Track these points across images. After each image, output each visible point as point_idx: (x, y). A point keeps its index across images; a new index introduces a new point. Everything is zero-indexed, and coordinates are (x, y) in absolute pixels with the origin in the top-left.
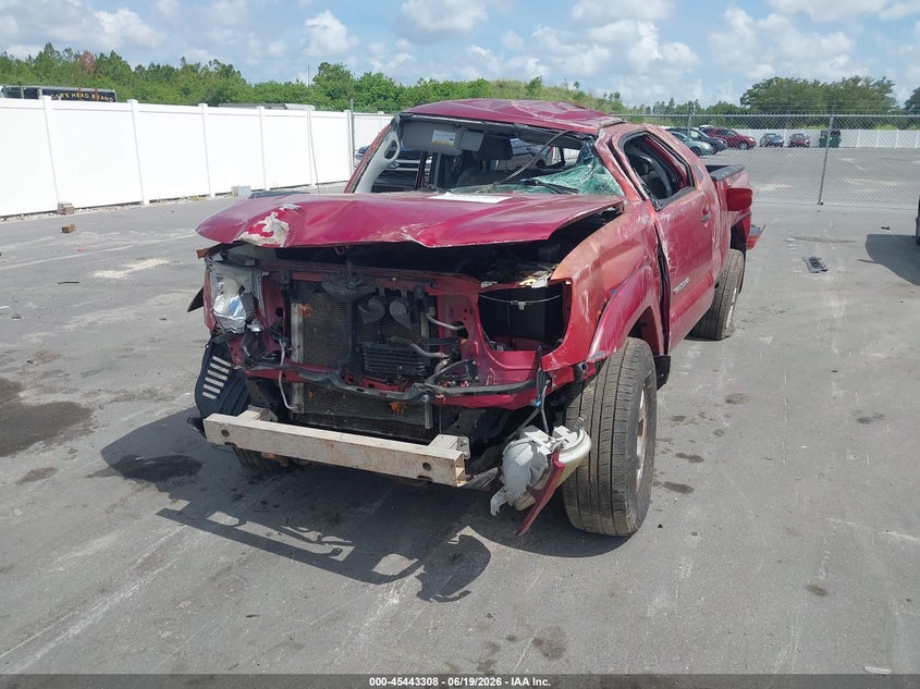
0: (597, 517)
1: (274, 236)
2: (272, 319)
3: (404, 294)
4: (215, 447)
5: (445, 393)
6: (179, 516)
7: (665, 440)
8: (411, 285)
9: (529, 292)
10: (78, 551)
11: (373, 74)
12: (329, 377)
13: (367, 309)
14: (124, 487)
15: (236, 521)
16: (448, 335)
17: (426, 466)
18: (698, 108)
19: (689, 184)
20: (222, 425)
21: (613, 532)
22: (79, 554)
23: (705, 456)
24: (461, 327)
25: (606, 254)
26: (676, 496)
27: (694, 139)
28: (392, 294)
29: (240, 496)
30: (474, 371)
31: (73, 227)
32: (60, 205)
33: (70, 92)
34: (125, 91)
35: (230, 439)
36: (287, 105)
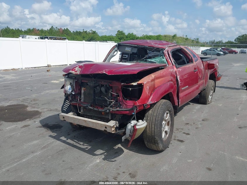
0: (152, 145)
1: (78, 72)
2: (78, 91)
3: (105, 86)
4: (62, 121)
5: (112, 110)
6: (54, 137)
7: (181, 129)
8: (106, 84)
9: (133, 86)
10: (30, 143)
11: (131, 33)
12: (87, 105)
13: (96, 89)
14: (44, 130)
15: (66, 139)
16: (115, 96)
17: (106, 127)
18: (222, 42)
19: (192, 62)
20: (63, 115)
21: (156, 149)
22: (30, 144)
23: (191, 133)
24: (118, 94)
25: (156, 78)
26: (179, 143)
27: (218, 51)
28: (102, 86)
29: (70, 134)
30: (120, 105)
31: (50, 70)
32: (48, 65)
33: (55, 38)
34: (69, 37)
35: (65, 119)
36: (107, 41)
